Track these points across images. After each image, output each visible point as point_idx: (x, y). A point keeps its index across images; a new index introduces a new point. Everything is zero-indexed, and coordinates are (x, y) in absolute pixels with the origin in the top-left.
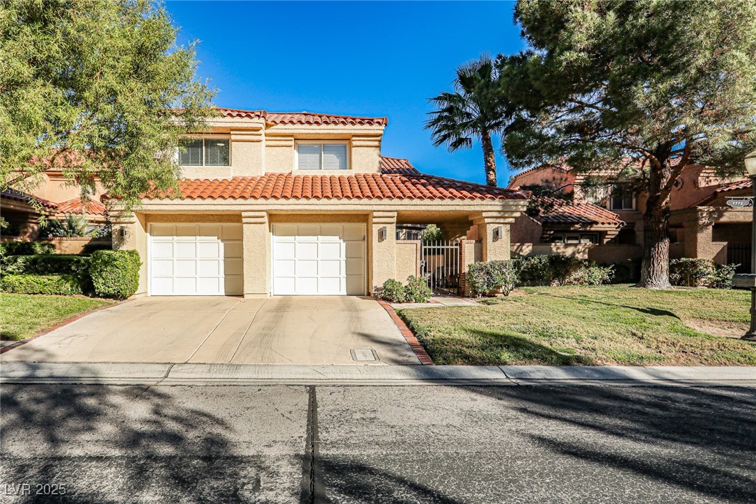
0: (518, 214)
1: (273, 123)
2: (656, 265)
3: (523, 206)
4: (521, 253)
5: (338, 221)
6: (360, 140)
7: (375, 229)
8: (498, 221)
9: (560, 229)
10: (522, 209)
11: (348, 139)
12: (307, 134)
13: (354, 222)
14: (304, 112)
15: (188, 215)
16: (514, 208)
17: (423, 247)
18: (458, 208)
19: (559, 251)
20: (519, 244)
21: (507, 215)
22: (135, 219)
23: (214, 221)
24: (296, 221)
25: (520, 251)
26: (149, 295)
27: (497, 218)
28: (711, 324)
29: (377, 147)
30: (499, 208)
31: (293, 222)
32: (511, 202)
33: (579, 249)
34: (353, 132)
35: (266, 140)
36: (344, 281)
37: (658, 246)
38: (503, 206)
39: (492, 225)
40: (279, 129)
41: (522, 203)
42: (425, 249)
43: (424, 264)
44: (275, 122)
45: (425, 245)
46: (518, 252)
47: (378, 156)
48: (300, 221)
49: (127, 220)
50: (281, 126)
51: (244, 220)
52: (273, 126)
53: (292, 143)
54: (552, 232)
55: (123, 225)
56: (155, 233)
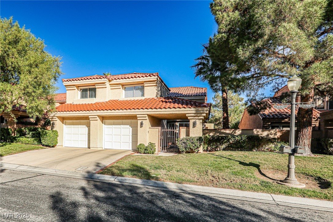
0: (205, 115)
1: (112, 80)
2: (300, 142)
3: (206, 110)
4: (235, 134)
5: (128, 119)
6: (147, 84)
7: (139, 122)
8: (195, 118)
9: (274, 122)
10: (206, 112)
11: (142, 83)
12: (125, 83)
13: (134, 119)
14: (134, 73)
15: (76, 117)
16: (202, 112)
17: (162, 130)
18: (173, 112)
19: (258, 133)
20: (234, 129)
21: (199, 115)
22: (57, 119)
23: (84, 120)
24: (112, 119)
25: (234, 133)
26: (64, 146)
27: (194, 116)
28: (282, 173)
29: (155, 86)
30: (194, 112)
31: (111, 120)
32: (200, 109)
33: (271, 133)
34: (143, 80)
35: (111, 87)
36: (131, 144)
37: (303, 131)
38: (196, 111)
39: (192, 120)
40: (114, 82)
41: (205, 109)
42: (163, 131)
43: (162, 138)
44: (112, 79)
45: (163, 129)
46: (233, 133)
47: (156, 90)
48: (114, 119)
49: (55, 119)
50: (115, 80)
51: (90, 119)
52: (112, 81)
53: (121, 87)
54: (269, 123)
55: (54, 121)
56: (66, 124)
